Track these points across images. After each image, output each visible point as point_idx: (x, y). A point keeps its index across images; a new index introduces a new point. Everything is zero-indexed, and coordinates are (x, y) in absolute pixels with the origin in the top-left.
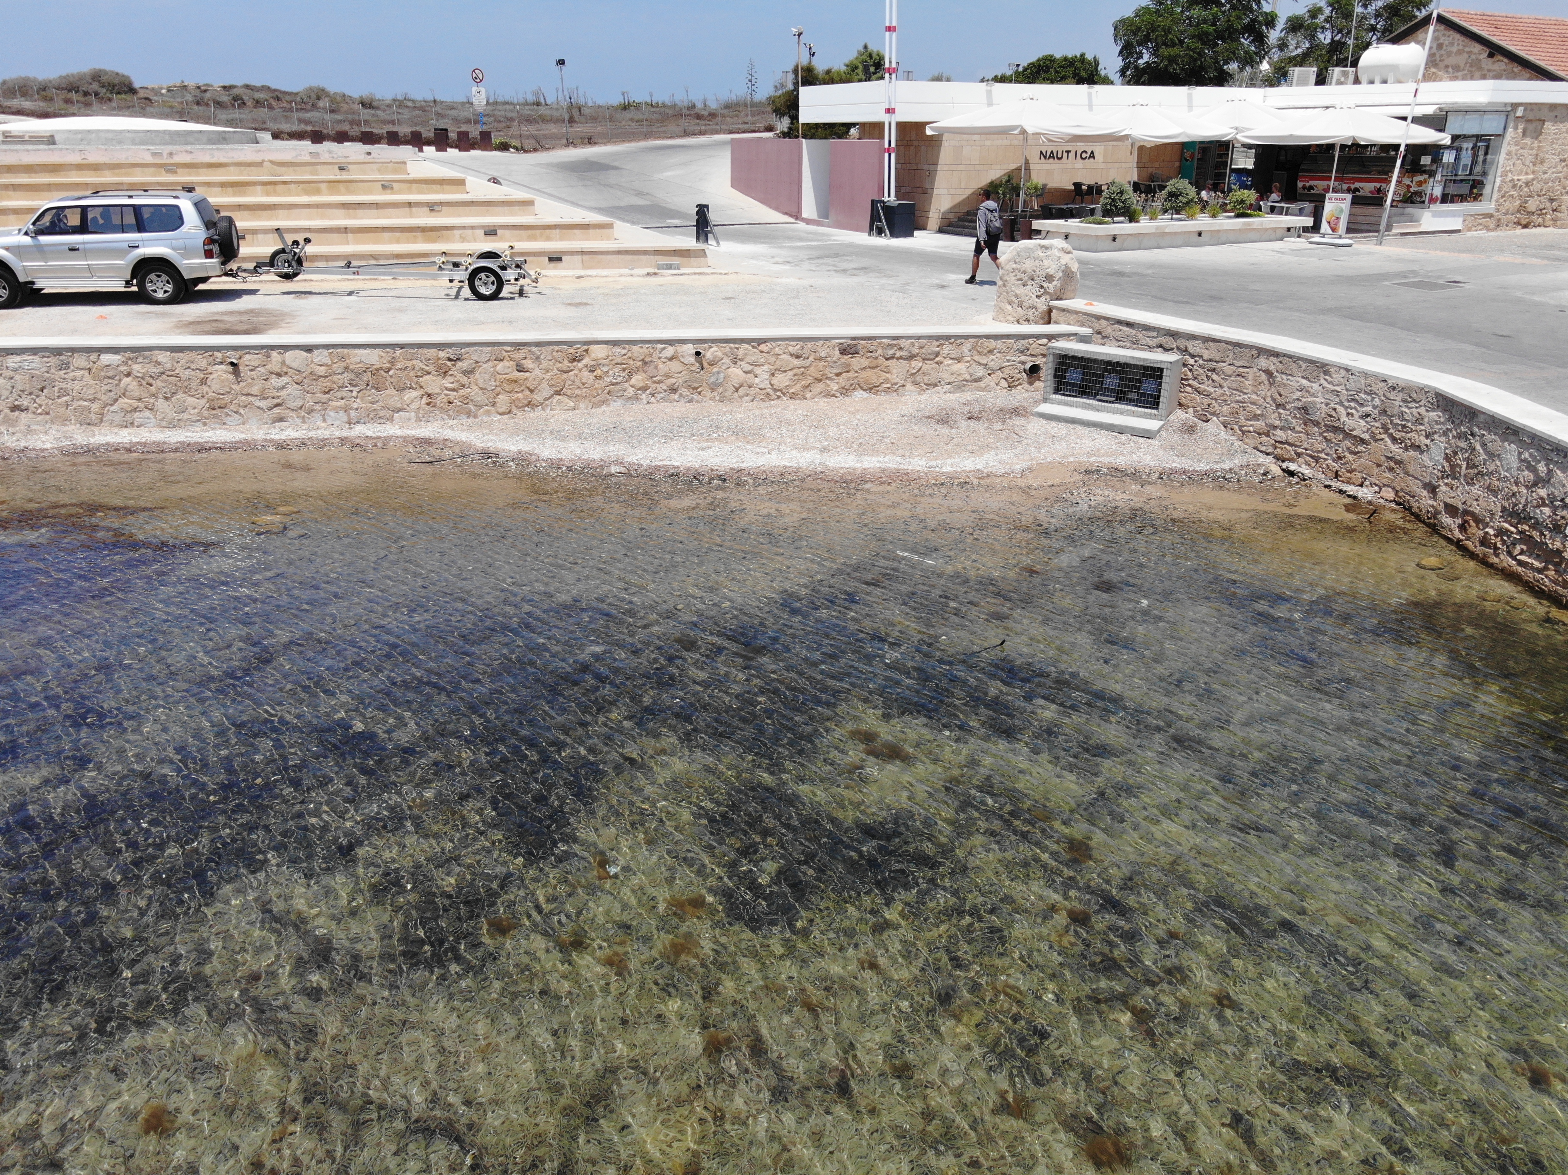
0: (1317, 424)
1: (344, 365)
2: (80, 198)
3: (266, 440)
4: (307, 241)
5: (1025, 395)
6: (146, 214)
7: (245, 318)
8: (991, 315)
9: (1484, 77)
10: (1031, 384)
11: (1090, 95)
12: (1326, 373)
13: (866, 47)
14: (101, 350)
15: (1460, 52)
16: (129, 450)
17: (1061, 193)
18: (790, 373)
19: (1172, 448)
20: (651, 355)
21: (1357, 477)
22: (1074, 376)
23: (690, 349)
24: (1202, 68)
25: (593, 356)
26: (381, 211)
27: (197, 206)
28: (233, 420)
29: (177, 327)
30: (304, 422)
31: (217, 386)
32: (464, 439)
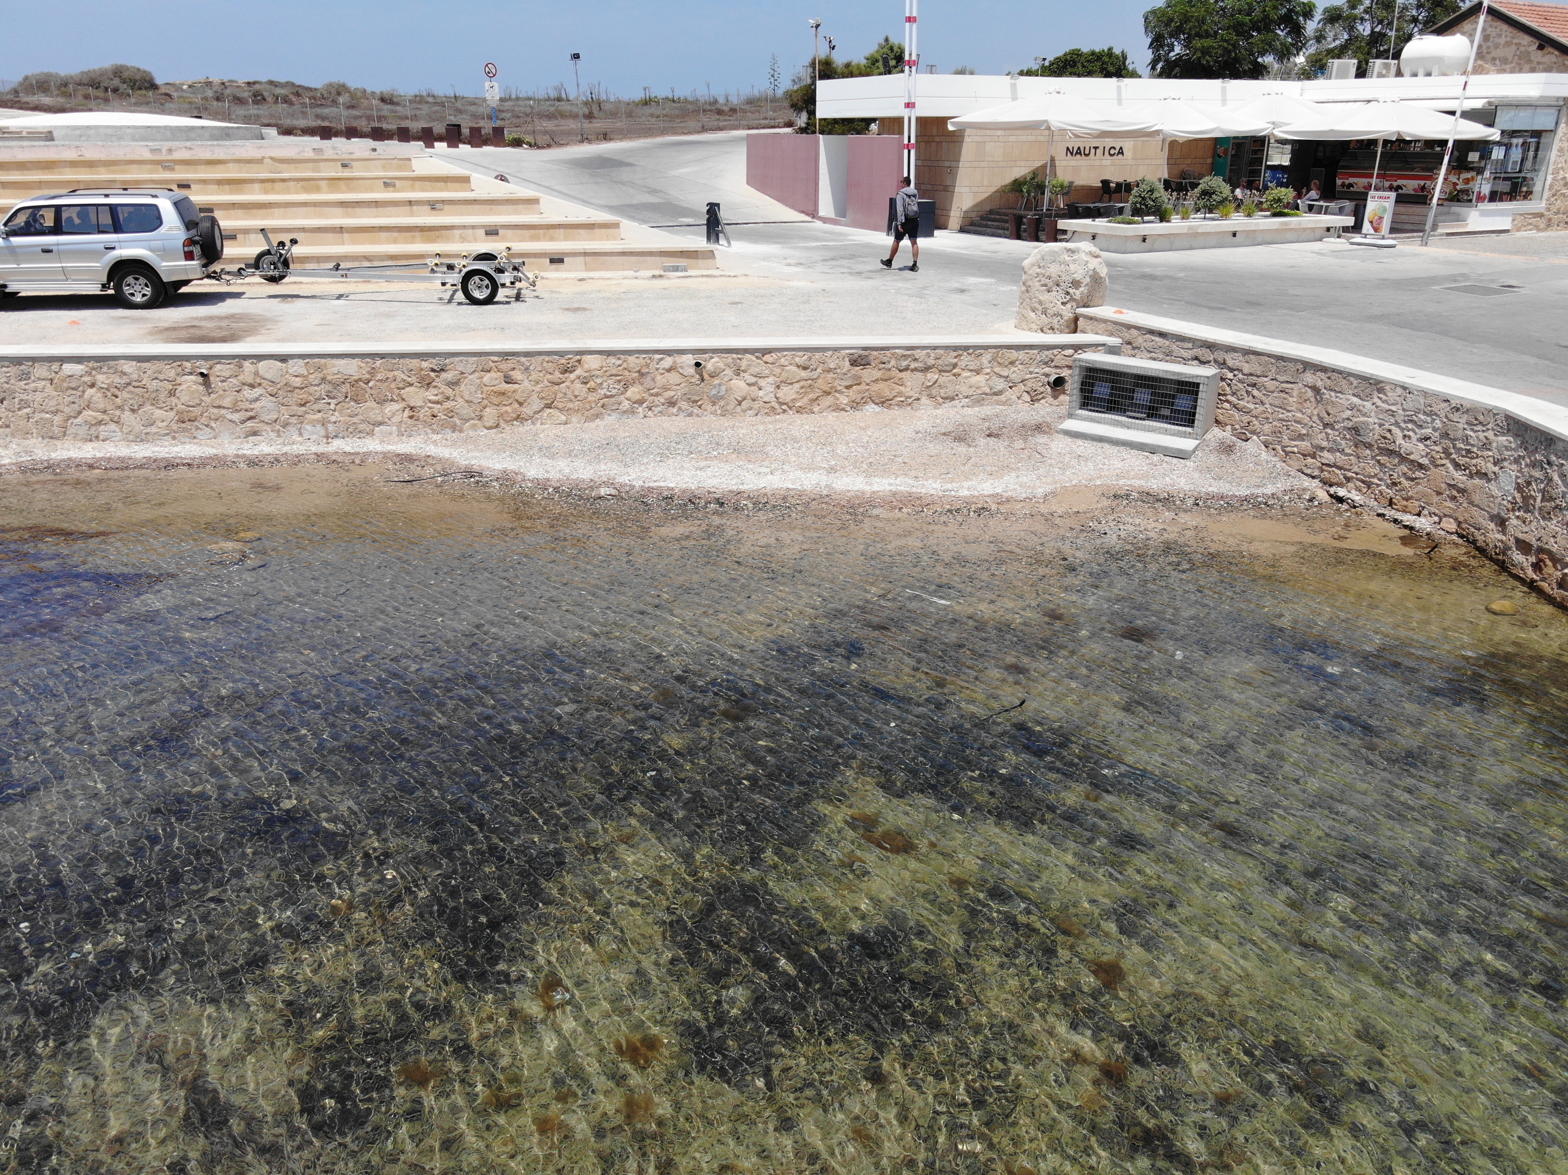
0: (1369, 446)
1: (321, 375)
2: (54, 197)
3: (237, 456)
4: (294, 242)
5: (1049, 410)
7: (224, 324)
8: (1013, 322)
9: (1533, 70)
10: (1055, 397)
11: (1119, 88)
12: (1380, 390)
13: (887, 40)
14: (63, 359)
15: (1508, 44)
16: (91, 467)
17: (1089, 192)
18: (797, 386)
19: (1209, 470)
20: (648, 366)
21: (1414, 505)
22: (1102, 390)
23: (690, 359)
24: (1237, 60)
25: (586, 366)
26: (380, 210)
27: (176, 204)
28: (204, 434)
29: (151, 333)
30: (279, 436)
31: (187, 398)
32: (447, 456)
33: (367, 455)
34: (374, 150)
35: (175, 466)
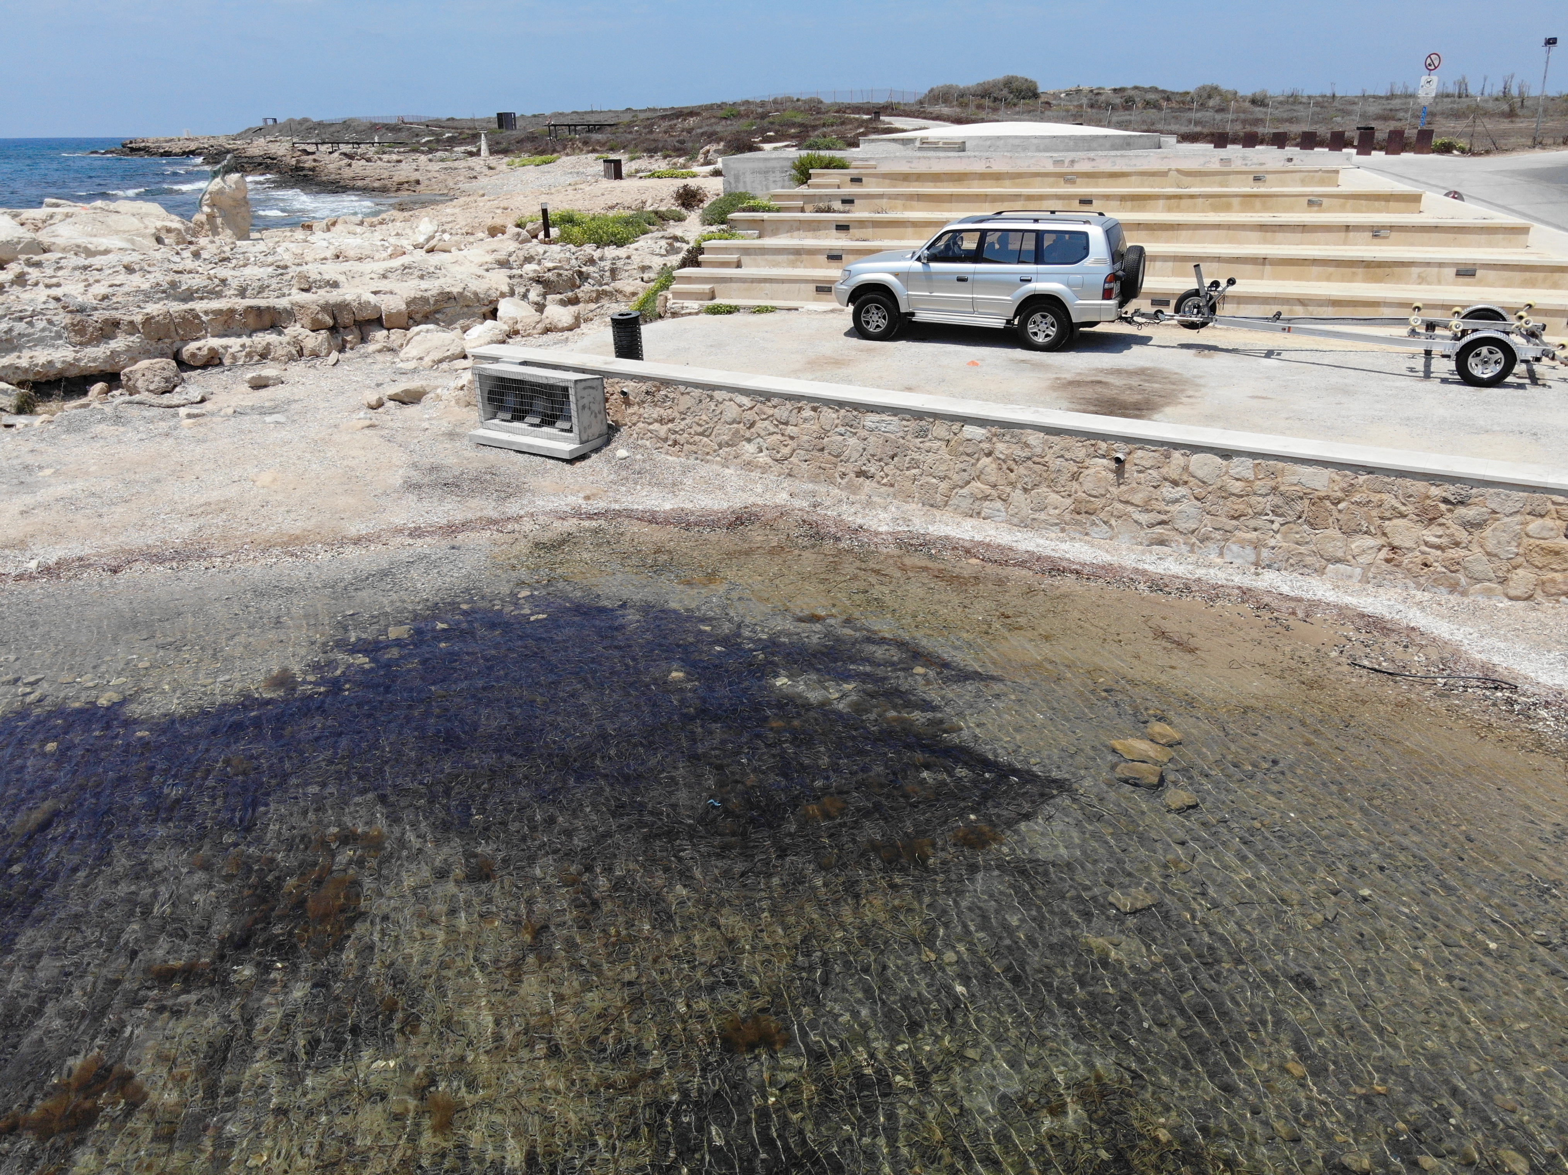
1: (1273, 483)
2: (981, 221)
3: (1136, 571)
4: (1231, 282)
6: (1047, 242)
7: (1134, 382)
14: (966, 420)
16: (968, 551)
26: (1306, 236)
27: (1108, 233)
28: (1099, 532)
29: (1054, 388)
30: (1192, 551)
31: (1091, 485)
32: (1447, 636)
33: (1314, 605)
34: (1290, 160)
35: (1062, 571)
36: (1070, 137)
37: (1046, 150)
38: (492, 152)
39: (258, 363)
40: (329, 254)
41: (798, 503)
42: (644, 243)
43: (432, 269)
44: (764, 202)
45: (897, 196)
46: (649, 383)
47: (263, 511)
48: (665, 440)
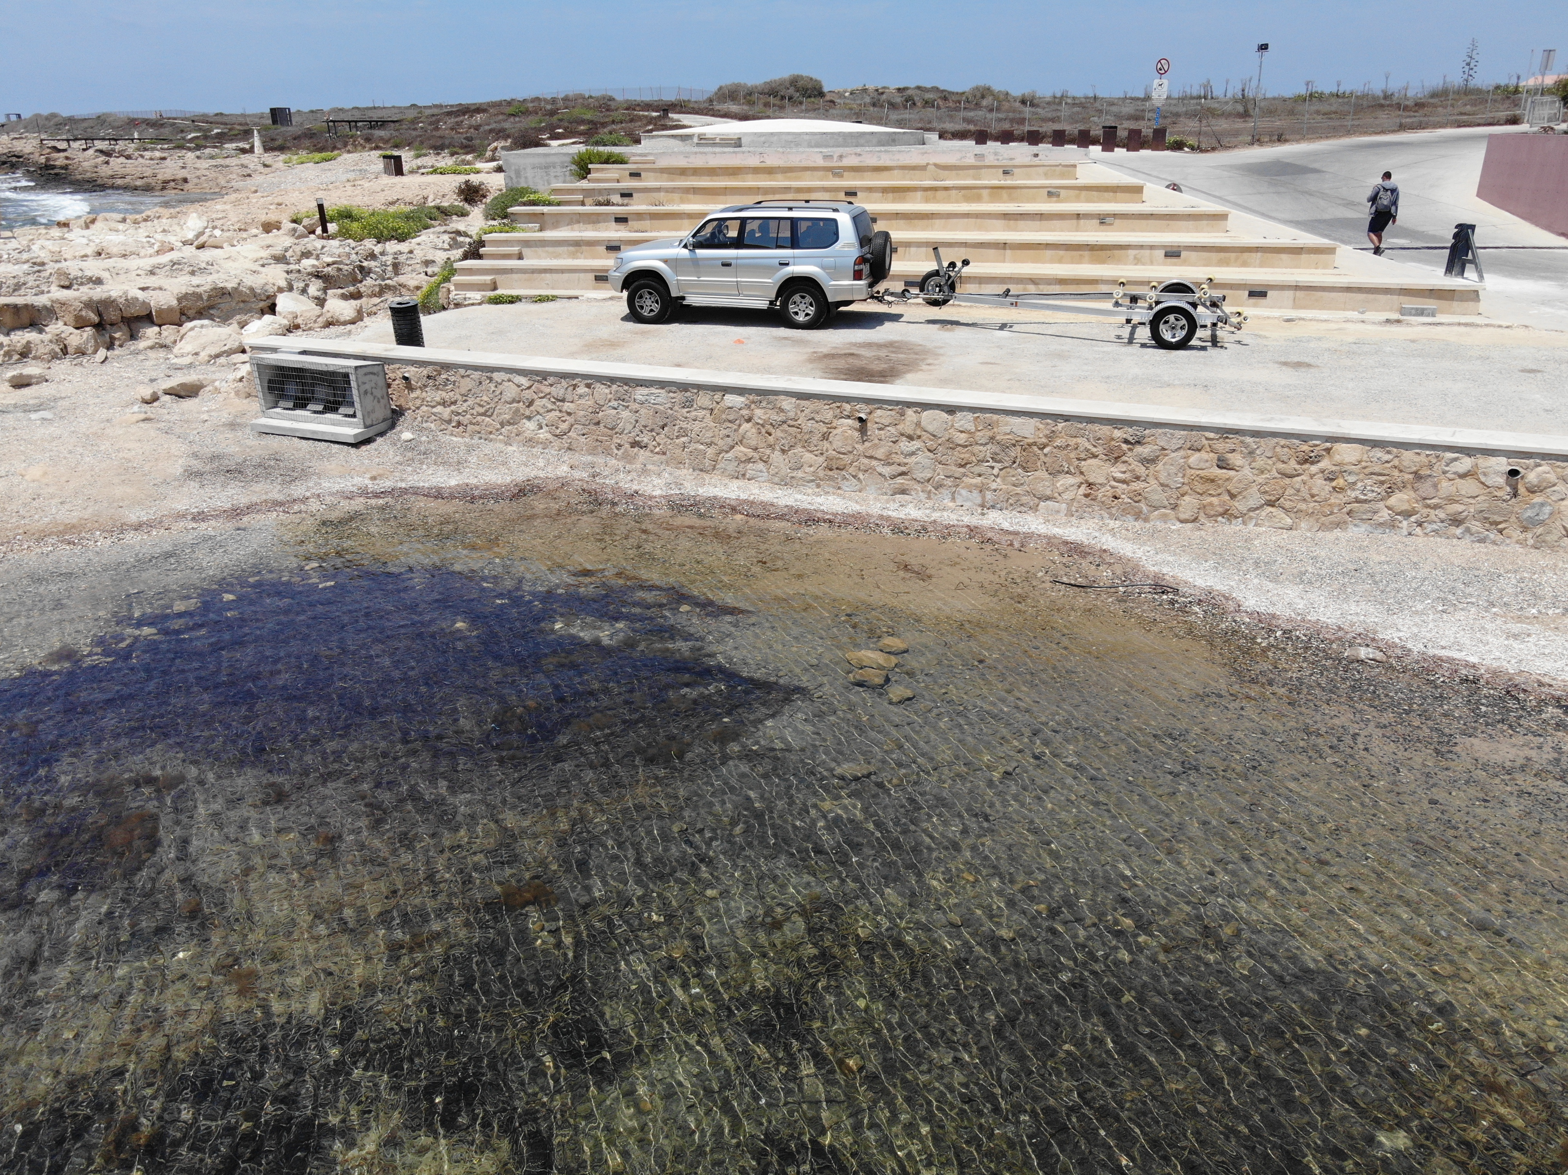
1: (990, 434)
2: (741, 210)
3: (881, 517)
4: (966, 263)
7: (883, 353)
14: (726, 390)
20: (1431, 466)
23: (1503, 464)
25: (1337, 458)
26: (1044, 223)
27: (855, 219)
28: (849, 485)
29: (810, 361)
31: (840, 444)
32: (1130, 555)
33: (1029, 536)
34: (1036, 155)
36: (839, 134)
37: (818, 145)
38: (267, 149)
39: (18, 361)
40: (89, 251)
41: (577, 474)
42: (426, 238)
43: (203, 265)
44: (545, 196)
45: (673, 190)
46: (430, 368)
47: (35, 504)
48: (449, 422)
